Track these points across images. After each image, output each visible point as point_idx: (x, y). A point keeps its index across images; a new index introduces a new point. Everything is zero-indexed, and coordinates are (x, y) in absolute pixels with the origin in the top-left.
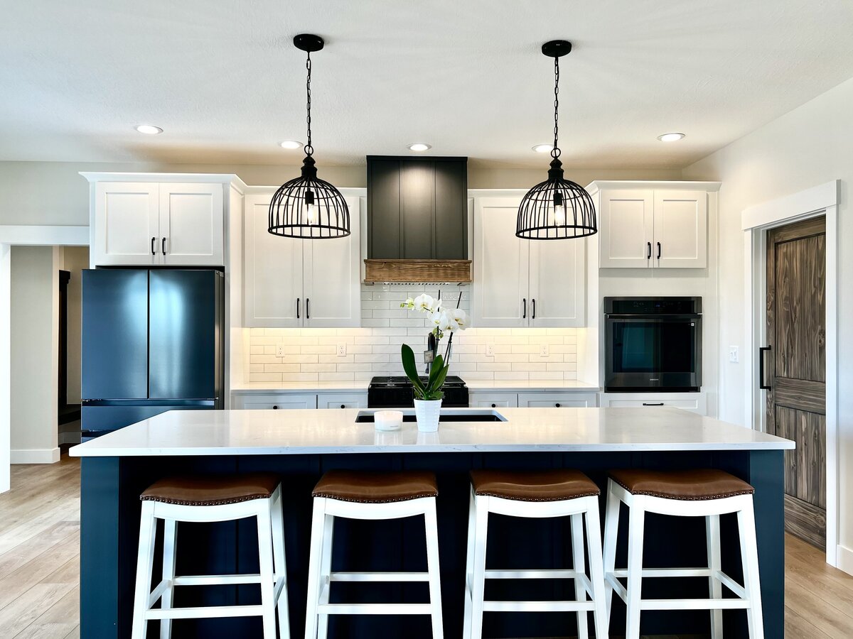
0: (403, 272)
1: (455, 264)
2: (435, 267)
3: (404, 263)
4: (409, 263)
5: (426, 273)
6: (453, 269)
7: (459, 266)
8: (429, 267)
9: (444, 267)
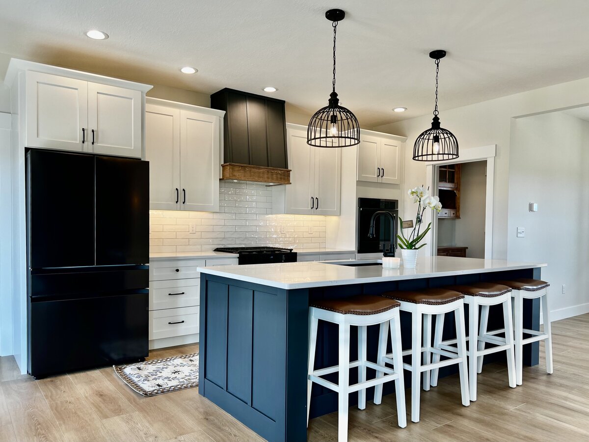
0: (252, 174)
1: (282, 172)
2: (271, 172)
3: (253, 168)
4: (256, 168)
5: (266, 176)
6: (281, 175)
7: (284, 173)
8: (268, 172)
9: (276, 173)
